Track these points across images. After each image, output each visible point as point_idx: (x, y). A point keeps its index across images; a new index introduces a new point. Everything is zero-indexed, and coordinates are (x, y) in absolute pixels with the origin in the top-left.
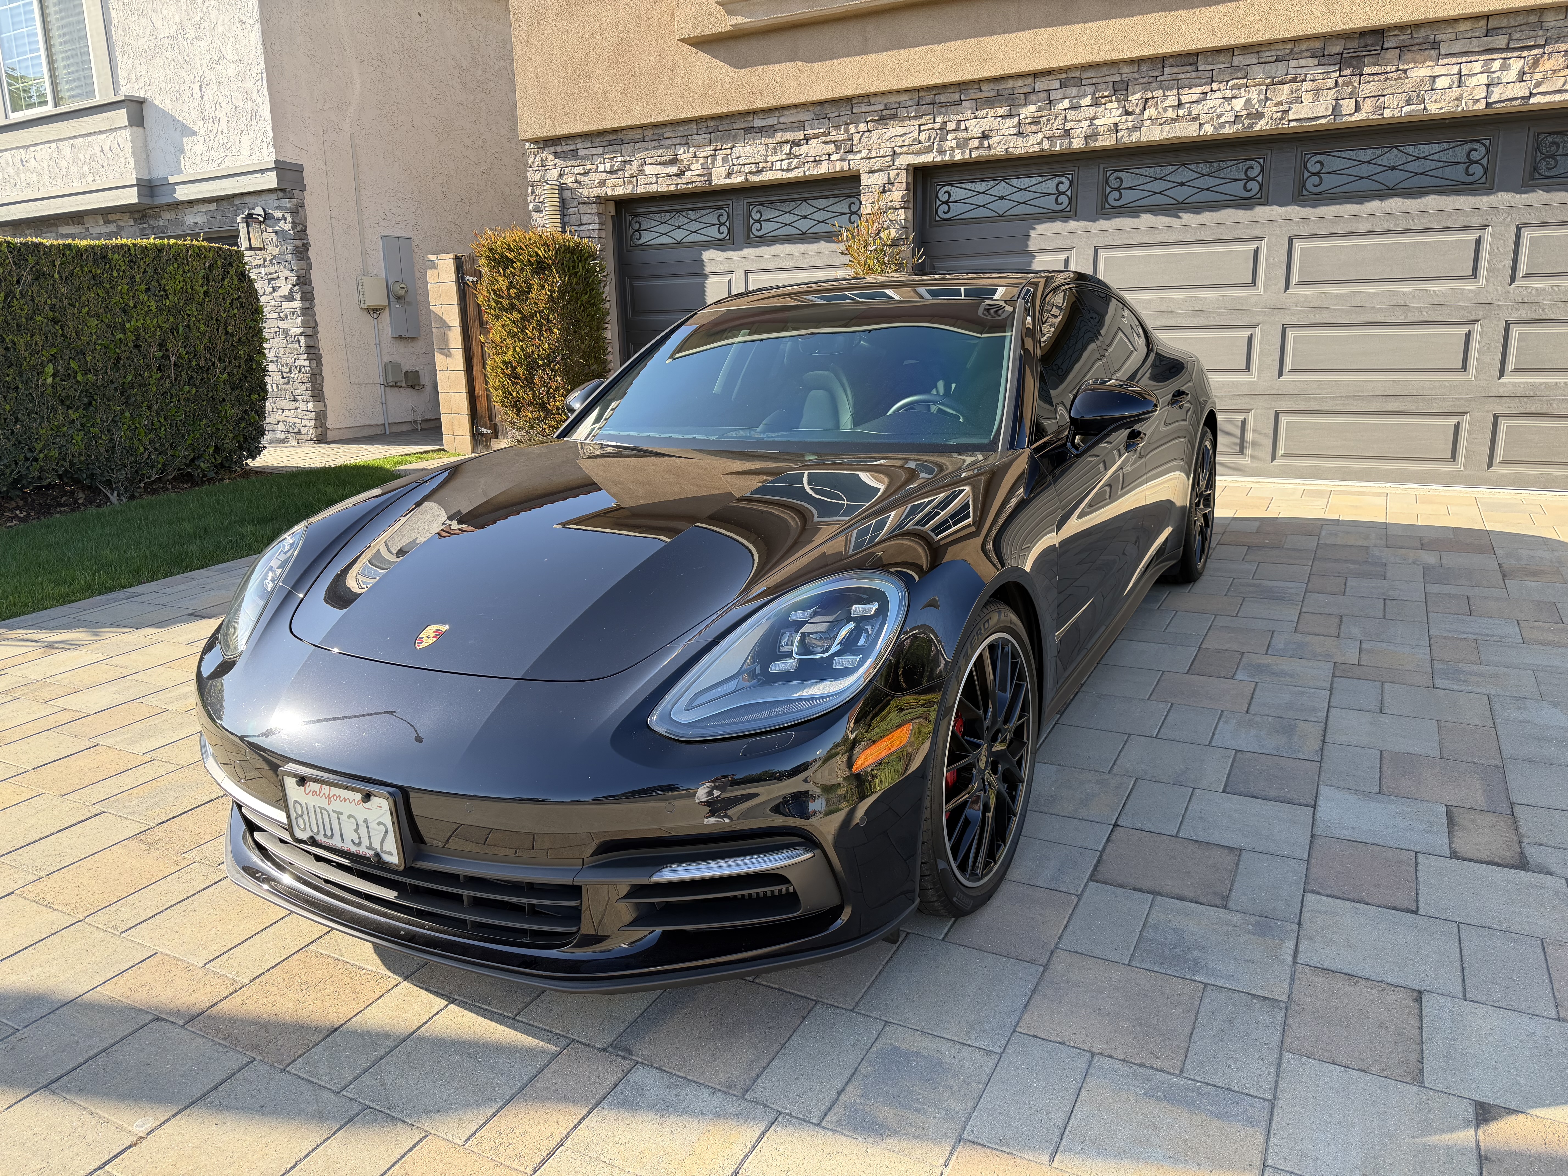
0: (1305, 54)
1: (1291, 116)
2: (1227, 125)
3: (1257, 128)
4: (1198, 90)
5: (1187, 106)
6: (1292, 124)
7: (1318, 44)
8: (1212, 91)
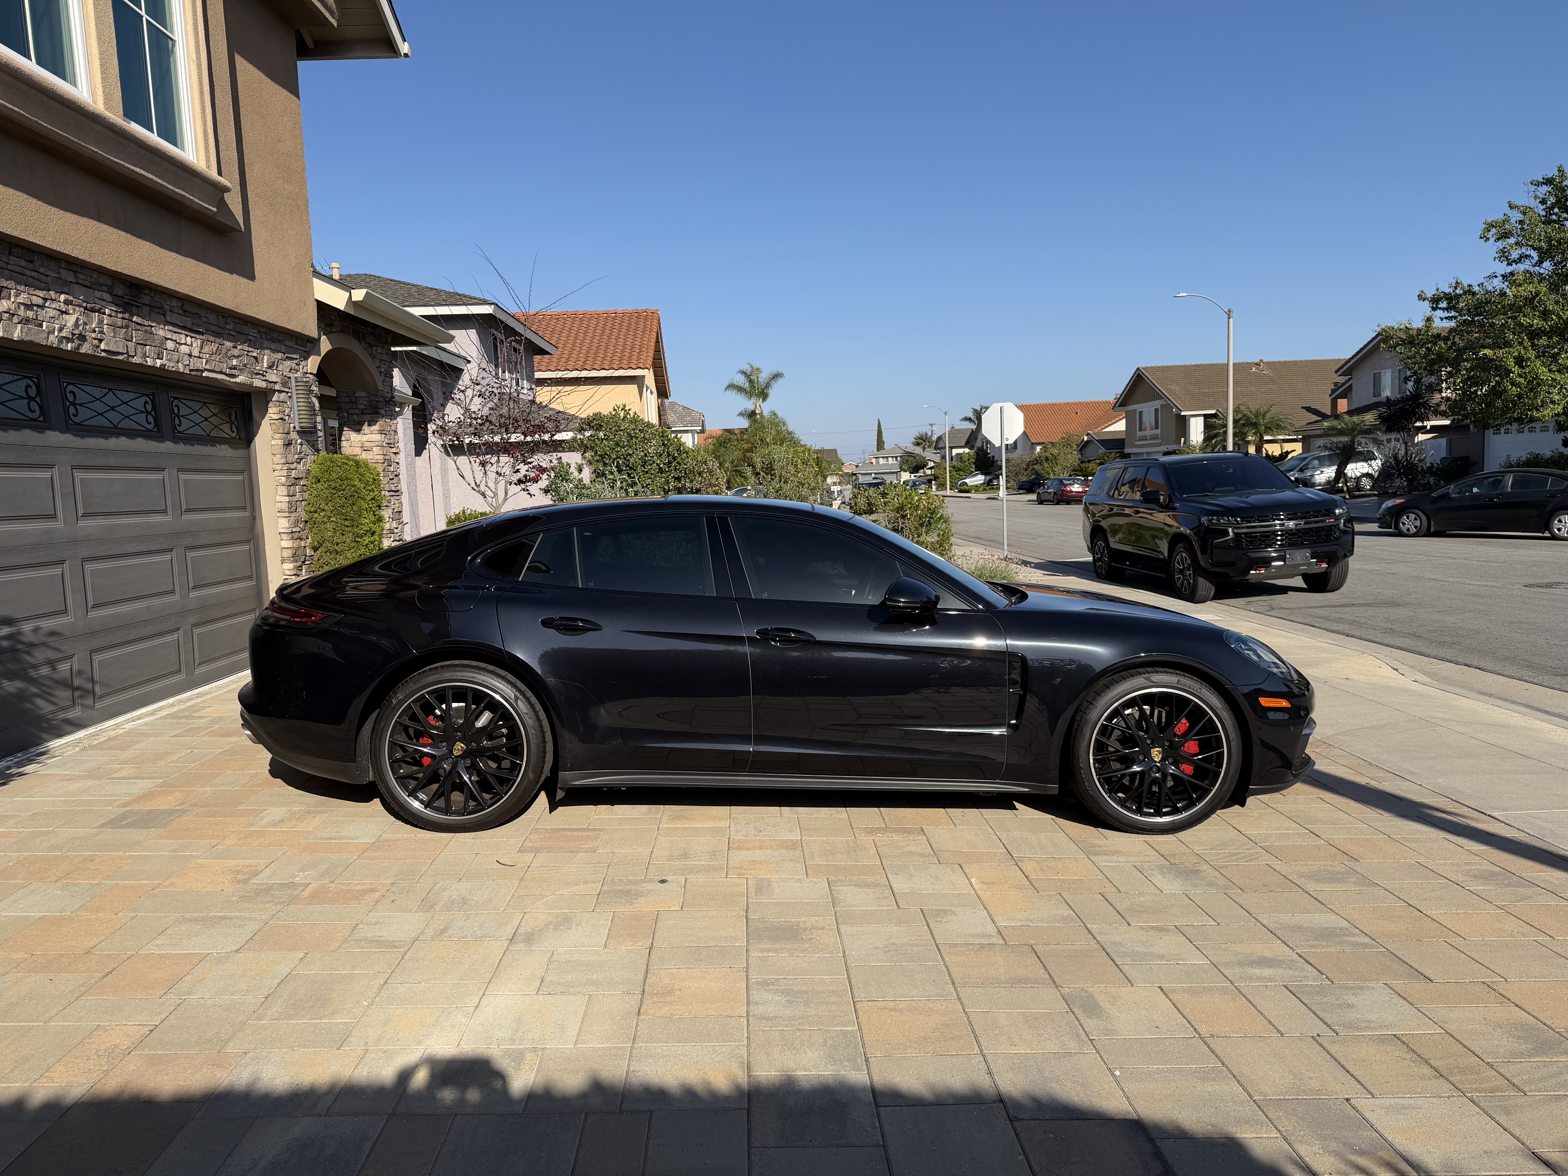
0: (104, 288)
1: (103, 346)
2: (64, 341)
3: (83, 350)
4: (42, 294)
5: (35, 308)
6: (103, 354)
7: (109, 282)
8: (52, 299)
